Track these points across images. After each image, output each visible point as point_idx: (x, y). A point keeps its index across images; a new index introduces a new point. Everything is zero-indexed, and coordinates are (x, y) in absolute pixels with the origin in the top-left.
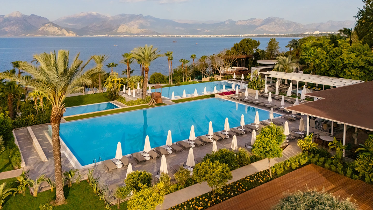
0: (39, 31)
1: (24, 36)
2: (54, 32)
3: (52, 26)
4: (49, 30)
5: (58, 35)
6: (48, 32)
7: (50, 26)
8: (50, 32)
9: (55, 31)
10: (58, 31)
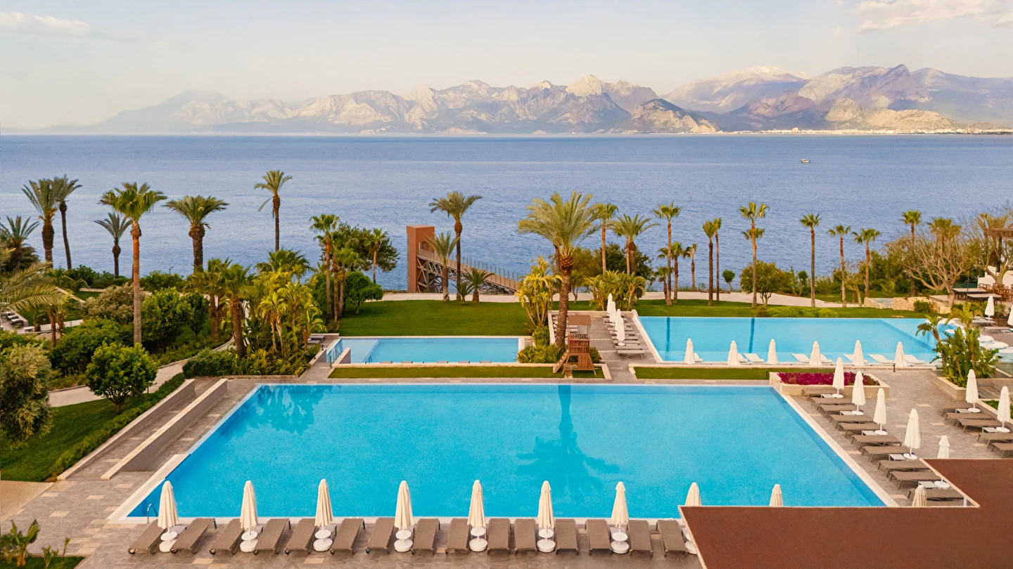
0: (634, 121)
1: (603, 132)
2: (665, 123)
3: (661, 108)
4: (654, 118)
5: (675, 131)
6: (651, 122)
7: (658, 108)
8: (656, 123)
9: (668, 119)
10: (674, 120)
